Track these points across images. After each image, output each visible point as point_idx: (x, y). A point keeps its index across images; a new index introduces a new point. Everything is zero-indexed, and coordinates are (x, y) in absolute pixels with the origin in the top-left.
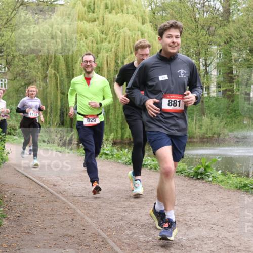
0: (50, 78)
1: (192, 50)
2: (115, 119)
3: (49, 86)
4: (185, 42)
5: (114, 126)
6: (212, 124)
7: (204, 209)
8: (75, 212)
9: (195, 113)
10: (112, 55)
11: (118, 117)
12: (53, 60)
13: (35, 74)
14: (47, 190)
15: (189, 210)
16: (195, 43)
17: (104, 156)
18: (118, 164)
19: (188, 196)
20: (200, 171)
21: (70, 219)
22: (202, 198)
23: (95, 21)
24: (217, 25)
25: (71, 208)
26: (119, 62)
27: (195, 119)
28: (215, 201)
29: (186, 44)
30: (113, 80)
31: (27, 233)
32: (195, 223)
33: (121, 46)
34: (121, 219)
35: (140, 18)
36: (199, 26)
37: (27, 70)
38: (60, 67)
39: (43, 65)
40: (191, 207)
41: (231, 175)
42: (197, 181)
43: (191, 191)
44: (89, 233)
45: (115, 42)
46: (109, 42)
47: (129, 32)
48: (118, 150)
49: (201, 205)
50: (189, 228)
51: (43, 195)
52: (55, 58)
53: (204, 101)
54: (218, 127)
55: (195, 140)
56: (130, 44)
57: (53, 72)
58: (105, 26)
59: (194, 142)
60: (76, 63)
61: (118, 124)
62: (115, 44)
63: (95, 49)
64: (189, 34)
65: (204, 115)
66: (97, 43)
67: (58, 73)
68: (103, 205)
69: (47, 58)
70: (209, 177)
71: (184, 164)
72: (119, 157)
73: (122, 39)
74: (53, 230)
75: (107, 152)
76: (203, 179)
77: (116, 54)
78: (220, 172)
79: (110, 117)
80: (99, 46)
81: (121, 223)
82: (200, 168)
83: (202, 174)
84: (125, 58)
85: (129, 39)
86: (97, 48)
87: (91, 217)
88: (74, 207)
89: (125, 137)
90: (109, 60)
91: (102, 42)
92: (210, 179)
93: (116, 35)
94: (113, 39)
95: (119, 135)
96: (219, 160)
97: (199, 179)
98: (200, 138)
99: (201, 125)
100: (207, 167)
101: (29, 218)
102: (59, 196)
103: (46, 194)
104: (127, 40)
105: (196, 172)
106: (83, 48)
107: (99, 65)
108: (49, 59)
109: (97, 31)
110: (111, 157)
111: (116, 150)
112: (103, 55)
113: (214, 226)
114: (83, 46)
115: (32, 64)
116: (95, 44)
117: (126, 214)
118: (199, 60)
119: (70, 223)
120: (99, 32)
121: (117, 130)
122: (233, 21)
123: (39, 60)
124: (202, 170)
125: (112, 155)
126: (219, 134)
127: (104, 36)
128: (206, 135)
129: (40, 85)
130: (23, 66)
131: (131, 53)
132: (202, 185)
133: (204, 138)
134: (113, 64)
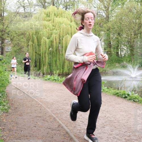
0: (30, 46)
2: (59, 64)
3: (30, 49)
5: (59, 68)
8: (41, 106)
11: (61, 63)
12: (31, 38)
17: (54, 81)
18: (61, 84)
21: (39, 109)
23: (50, 21)
24: (103, 23)
26: (61, 39)
30: (58, 47)
31: (20, 115)
33: (62, 32)
34: (62, 109)
37: (20, 42)
38: (34, 41)
39: (27, 40)
41: (111, 89)
44: (48, 115)
46: (56, 30)
47: (65, 26)
51: (27, 98)
57: (32, 43)
58: (54, 23)
60: (42, 39)
61: (61, 66)
62: (59, 31)
63: (50, 33)
66: (51, 31)
67: (34, 43)
68: (54, 103)
69: (29, 37)
72: (61, 81)
73: (62, 29)
74: (32, 114)
75: (56, 79)
77: (59, 35)
78: (106, 87)
79: (57, 63)
81: (62, 111)
84: (63, 37)
89: (64, 72)
90: (56, 38)
91: (53, 30)
93: (59, 27)
94: (58, 29)
95: (61, 71)
96: (106, 82)
102: (35, 99)
103: (29, 98)
104: (64, 29)
106: (45, 33)
107: (52, 40)
111: (60, 78)
112: (54, 36)
115: (22, 40)
117: (65, 106)
119: (39, 111)
120: (52, 26)
121: (60, 69)
122: (111, 21)
123: (25, 38)
125: (58, 80)
126: (105, 71)
127: (54, 27)
129: (26, 49)
130: (18, 40)
131: (66, 35)
134: (58, 40)
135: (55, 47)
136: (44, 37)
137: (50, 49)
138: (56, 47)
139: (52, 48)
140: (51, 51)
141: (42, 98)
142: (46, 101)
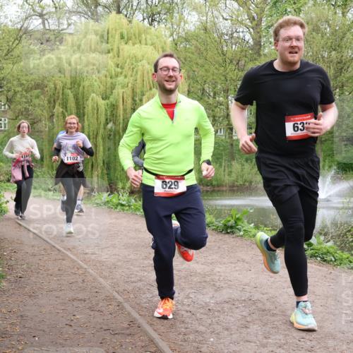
0: (58, 116)
1: (219, 86)
3: (56, 126)
4: (211, 77)
6: (242, 171)
7: (235, 267)
8: (85, 272)
9: (224, 158)
10: (128, 92)
12: (61, 97)
13: (40, 112)
14: (54, 247)
15: (218, 269)
16: (223, 78)
17: (119, 207)
18: (136, 217)
19: (217, 253)
20: (230, 223)
21: (80, 280)
22: (232, 255)
23: (109, 52)
24: (247, 59)
25: (81, 267)
26: (137, 99)
27: (223, 164)
28: (247, 258)
29: (213, 79)
31: (30, 296)
32: (225, 284)
33: (139, 81)
34: (140, 280)
35: (160, 50)
36: (227, 60)
37: (30, 108)
38: (69, 105)
39: (49, 102)
40: (220, 266)
41: (265, 228)
42: (227, 236)
43: (219, 248)
44: (103, 297)
45: (132, 76)
46: (126, 77)
47: (149, 66)
48: (135, 200)
49: (231, 263)
50: (218, 289)
51: (49, 252)
52: (63, 94)
53: (234, 144)
54: (249, 174)
55: (224, 189)
56: (148, 79)
57: (61, 110)
58: (120, 59)
59: (223, 191)
60: (87, 100)
62: (132, 78)
63: (109, 84)
64: (216, 68)
65: (234, 160)
66: (111, 78)
67: (67, 111)
68: (119, 263)
69: (54, 94)
70: (240, 231)
71: (212, 216)
72: (137, 208)
73: (139, 73)
74: (60, 293)
75: (123, 203)
76: (233, 233)
77: (133, 90)
78: (252, 225)
80: (114, 80)
81: (139, 284)
82: (229, 221)
83: (232, 227)
84: (144, 95)
85: (148, 73)
86: (112, 83)
87: (105, 278)
88: (85, 266)
90: (125, 96)
91: (117, 76)
92: (242, 233)
93: (133, 69)
94: (130, 73)
96: (251, 211)
97: (228, 233)
98: (230, 187)
99: (231, 172)
100: (238, 219)
101: (33, 278)
102: (68, 253)
103: (53, 251)
104: (145, 74)
105: (225, 225)
106: (96, 84)
107: (114, 103)
108: (57, 95)
109: (111, 64)
110: (127, 208)
111: (133, 200)
112: (119, 91)
113: (246, 287)
114: (96, 81)
115: (36, 101)
116: (109, 79)
117: (146, 274)
118: (227, 98)
119: (81, 285)
120: (113, 66)
122: (265, 55)
123: (45, 96)
124: (232, 222)
125: (129, 206)
126: (251, 182)
127: (119, 70)
128: (236, 183)
129: (45, 124)
130: (26, 103)
131: (151, 89)
132: (232, 240)
133: (233, 186)
134: (129, 101)
135: (121, 121)
136: (94, 95)
137: (110, 125)
138: (123, 120)
139: (114, 123)
140: (110, 130)
141: (87, 251)
142: (99, 259)
